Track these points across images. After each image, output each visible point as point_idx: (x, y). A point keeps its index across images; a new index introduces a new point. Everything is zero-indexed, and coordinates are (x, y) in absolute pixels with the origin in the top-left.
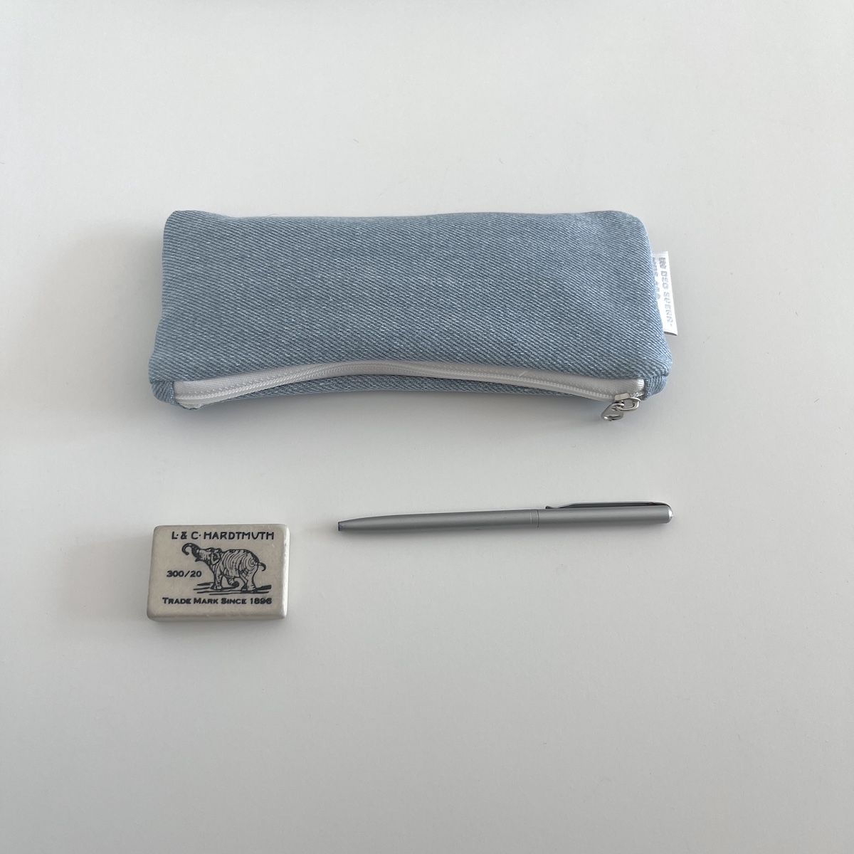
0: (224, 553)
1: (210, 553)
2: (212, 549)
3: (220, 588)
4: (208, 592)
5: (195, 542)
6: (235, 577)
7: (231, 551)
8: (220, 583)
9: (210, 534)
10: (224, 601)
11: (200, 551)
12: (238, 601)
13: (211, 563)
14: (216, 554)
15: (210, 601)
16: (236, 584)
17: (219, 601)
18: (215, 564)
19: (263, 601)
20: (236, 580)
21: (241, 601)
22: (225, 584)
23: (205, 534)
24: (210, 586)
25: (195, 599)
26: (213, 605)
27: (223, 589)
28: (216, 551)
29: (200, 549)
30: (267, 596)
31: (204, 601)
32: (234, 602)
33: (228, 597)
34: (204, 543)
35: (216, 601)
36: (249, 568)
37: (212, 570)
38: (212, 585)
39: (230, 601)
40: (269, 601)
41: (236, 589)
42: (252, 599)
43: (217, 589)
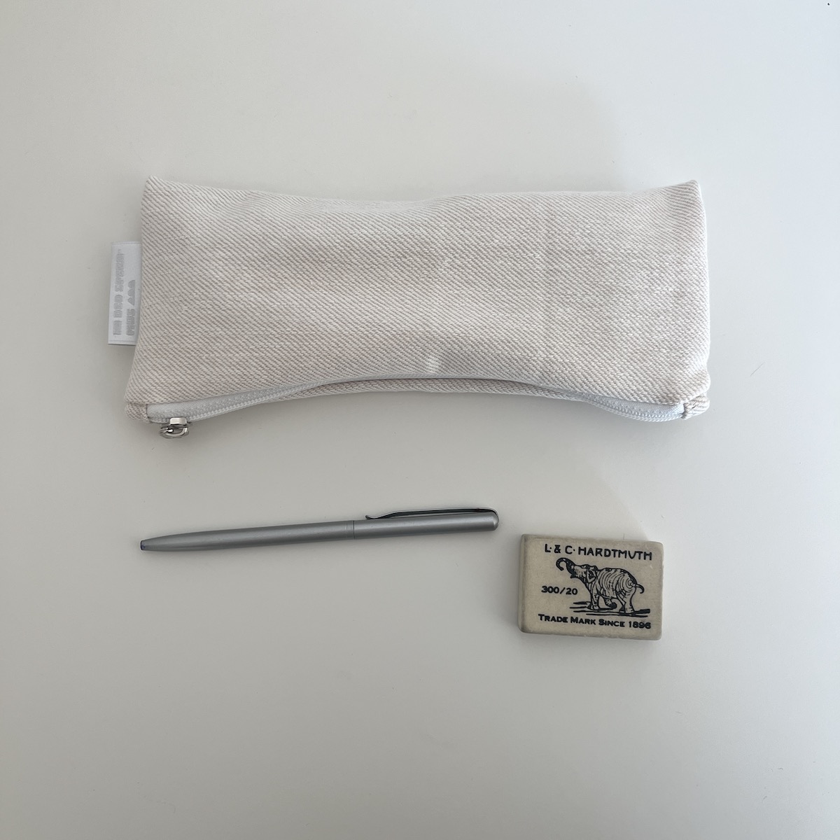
0: (600, 571)
1: (585, 570)
2: (588, 566)
3: (597, 608)
4: (585, 611)
5: (569, 557)
6: (613, 598)
7: (608, 570)
8: (597, 603)
9: (585, 550)
10: (602, 622)
11: (576, 567)
12: (617, 624)
13: (587, 581)
14: (592, 571)
15: (587, 621)
16: (614, 606)
17: (597, 622)
19: (642, 626)
20: (613, 600)
21: (619, 624)
22: (602, 604)
23: (580, 549)
24: (587, 606)
25: (572, 618)
26: (590, 625)
27: (600, 609)
28: (591, 568)
29: (575, 565)
30: (646, 620)
31: (581, 620)
32: (612, 624)
33: (606, 618)
34: (579, 559)
35: (593, 622)
36: (626, 589)
37: (588, 589)
38: (589, 604)
39: (608, 623)
40: (648, 626)
41: (614, 610)
42: (630, 623)
43: (594, 609)
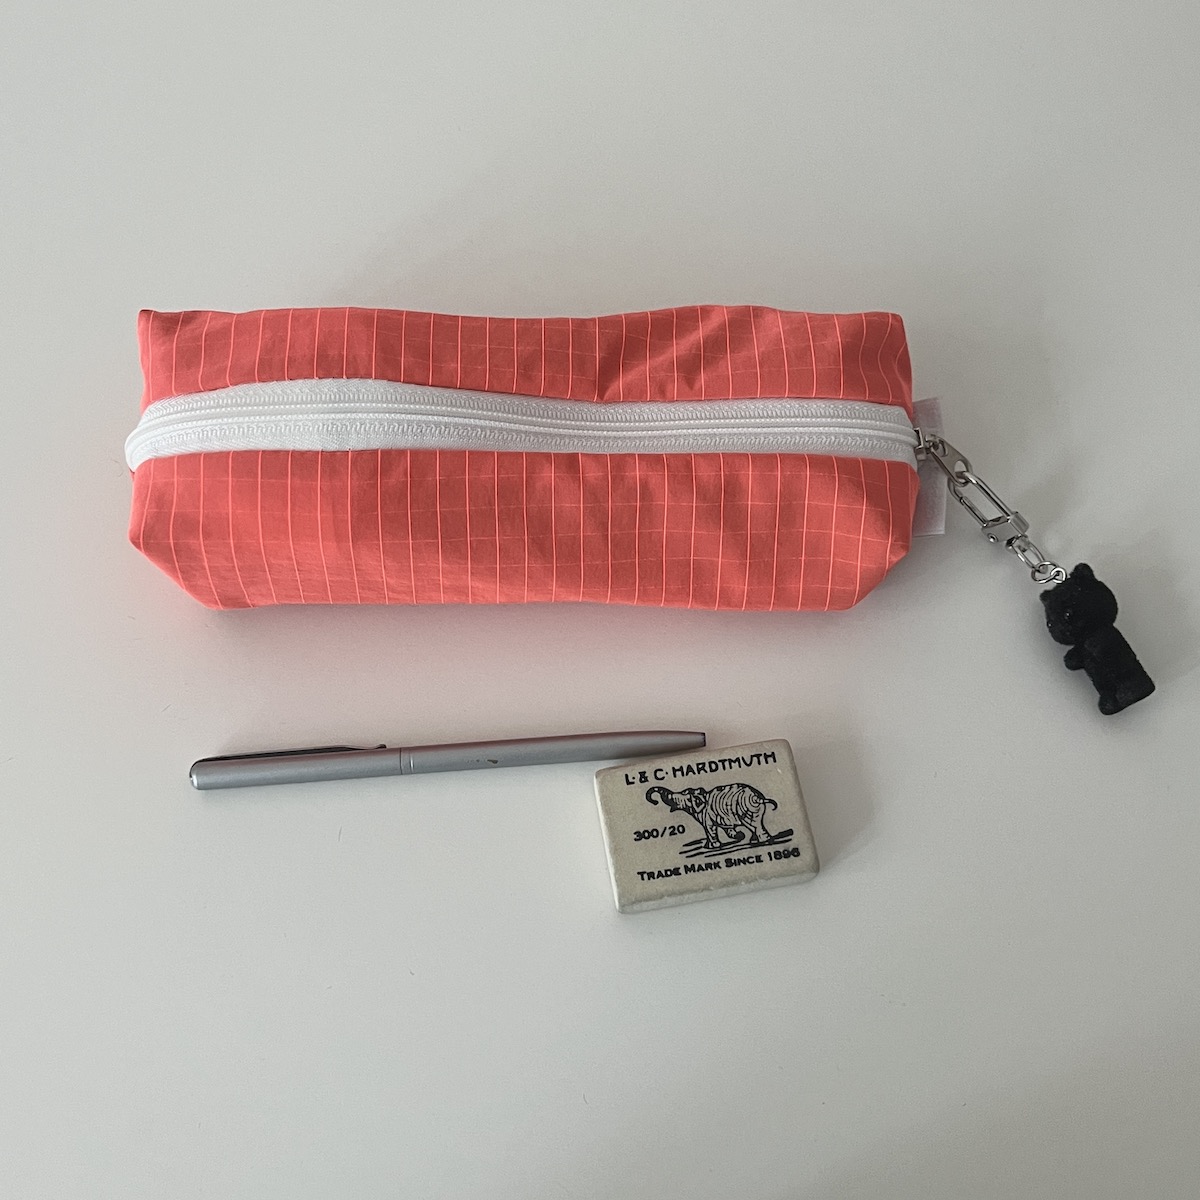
0: (709, 792)
1: (688, 796)
2: (691, 791)
3: (718, 844)
4: (703, 853)
6: (736, 826)
7: (720, 789)
8: (717, 839)
9: (681, 769)
10: (729, 863)
11: (674, 798)
12: (751, 860)
13: (695, 811)
14: (699, 796)
15: (709, 866)
16: (741, 836)
17: (723, 864)
18: (702, 811)
19: (787, 854)
20: (738, 829)
21: (754, 859)
22: (723, 838)
23: (674, 770)
24: (703, 845)
25: (686, 867)
26: (714, 871)
27: (722, 845)
28: (696, 792)
29: (672, 793)
30: (790, 846)
31: (700, 868)
32: (745, 861)
33: (734, 856)
34: (676, 784)
35: (717, 865)
36: (752, 809)
37: (698, 820)
38: (704, 842)
39: (738, 862)
40: (794, 852)
41: (742, 842)
42: (769, 854)
43: (714, 848)
